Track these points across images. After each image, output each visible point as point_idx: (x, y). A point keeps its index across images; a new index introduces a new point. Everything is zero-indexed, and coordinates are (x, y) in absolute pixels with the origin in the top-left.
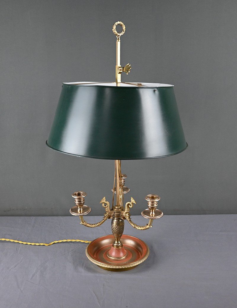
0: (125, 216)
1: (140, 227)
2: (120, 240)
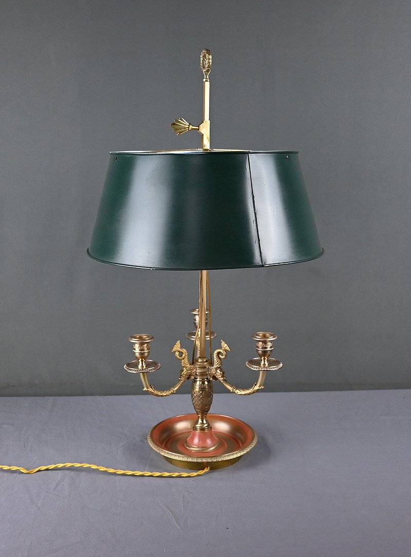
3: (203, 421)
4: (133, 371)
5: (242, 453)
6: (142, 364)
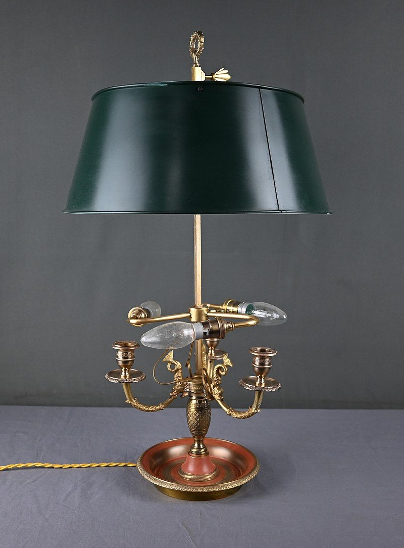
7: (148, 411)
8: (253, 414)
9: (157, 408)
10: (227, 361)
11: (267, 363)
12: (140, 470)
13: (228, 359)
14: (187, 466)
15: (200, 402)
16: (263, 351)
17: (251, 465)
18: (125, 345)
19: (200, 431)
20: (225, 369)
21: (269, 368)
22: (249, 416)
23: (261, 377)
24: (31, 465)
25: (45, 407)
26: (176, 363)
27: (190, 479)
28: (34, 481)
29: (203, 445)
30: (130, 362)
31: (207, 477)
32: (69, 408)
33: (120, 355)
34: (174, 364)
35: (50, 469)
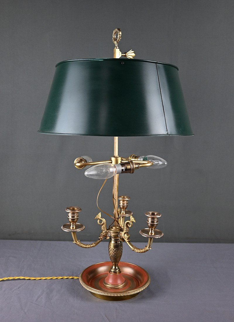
0: (124, 237)
1: (139, 249)
2: (118, 264)
3: (115, 267)
4: (66, 230)
5: (141, 290)
6: (73, 226)
7: (86, 248)
8: (147, 250)
9: (91, 246)
10: (132, 219)
11: (155, 221)
12: (81, 282)
13: (133, 218)
14: (108, 280)
15: (116, 242)
16: (153, 214)
17: (146, 279)
18: (73, 210)
19: (116, 259)
20: (131, 223)
21: (157, 224)
22: (145, 252)
23: (152, 229)
24: (17, 278)
25: (27, 241)
26: (102, 220)
27: (110, 287)
28: (19, 288)
29: (118, 267)
30: (76, 220)
31: (120, 286)
32: (41, 241)
33: (70, 215)
34: (101, 220)
35: (28, 280)
